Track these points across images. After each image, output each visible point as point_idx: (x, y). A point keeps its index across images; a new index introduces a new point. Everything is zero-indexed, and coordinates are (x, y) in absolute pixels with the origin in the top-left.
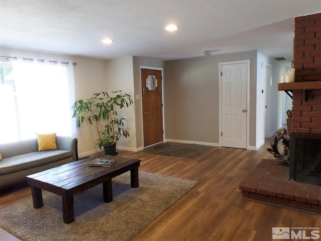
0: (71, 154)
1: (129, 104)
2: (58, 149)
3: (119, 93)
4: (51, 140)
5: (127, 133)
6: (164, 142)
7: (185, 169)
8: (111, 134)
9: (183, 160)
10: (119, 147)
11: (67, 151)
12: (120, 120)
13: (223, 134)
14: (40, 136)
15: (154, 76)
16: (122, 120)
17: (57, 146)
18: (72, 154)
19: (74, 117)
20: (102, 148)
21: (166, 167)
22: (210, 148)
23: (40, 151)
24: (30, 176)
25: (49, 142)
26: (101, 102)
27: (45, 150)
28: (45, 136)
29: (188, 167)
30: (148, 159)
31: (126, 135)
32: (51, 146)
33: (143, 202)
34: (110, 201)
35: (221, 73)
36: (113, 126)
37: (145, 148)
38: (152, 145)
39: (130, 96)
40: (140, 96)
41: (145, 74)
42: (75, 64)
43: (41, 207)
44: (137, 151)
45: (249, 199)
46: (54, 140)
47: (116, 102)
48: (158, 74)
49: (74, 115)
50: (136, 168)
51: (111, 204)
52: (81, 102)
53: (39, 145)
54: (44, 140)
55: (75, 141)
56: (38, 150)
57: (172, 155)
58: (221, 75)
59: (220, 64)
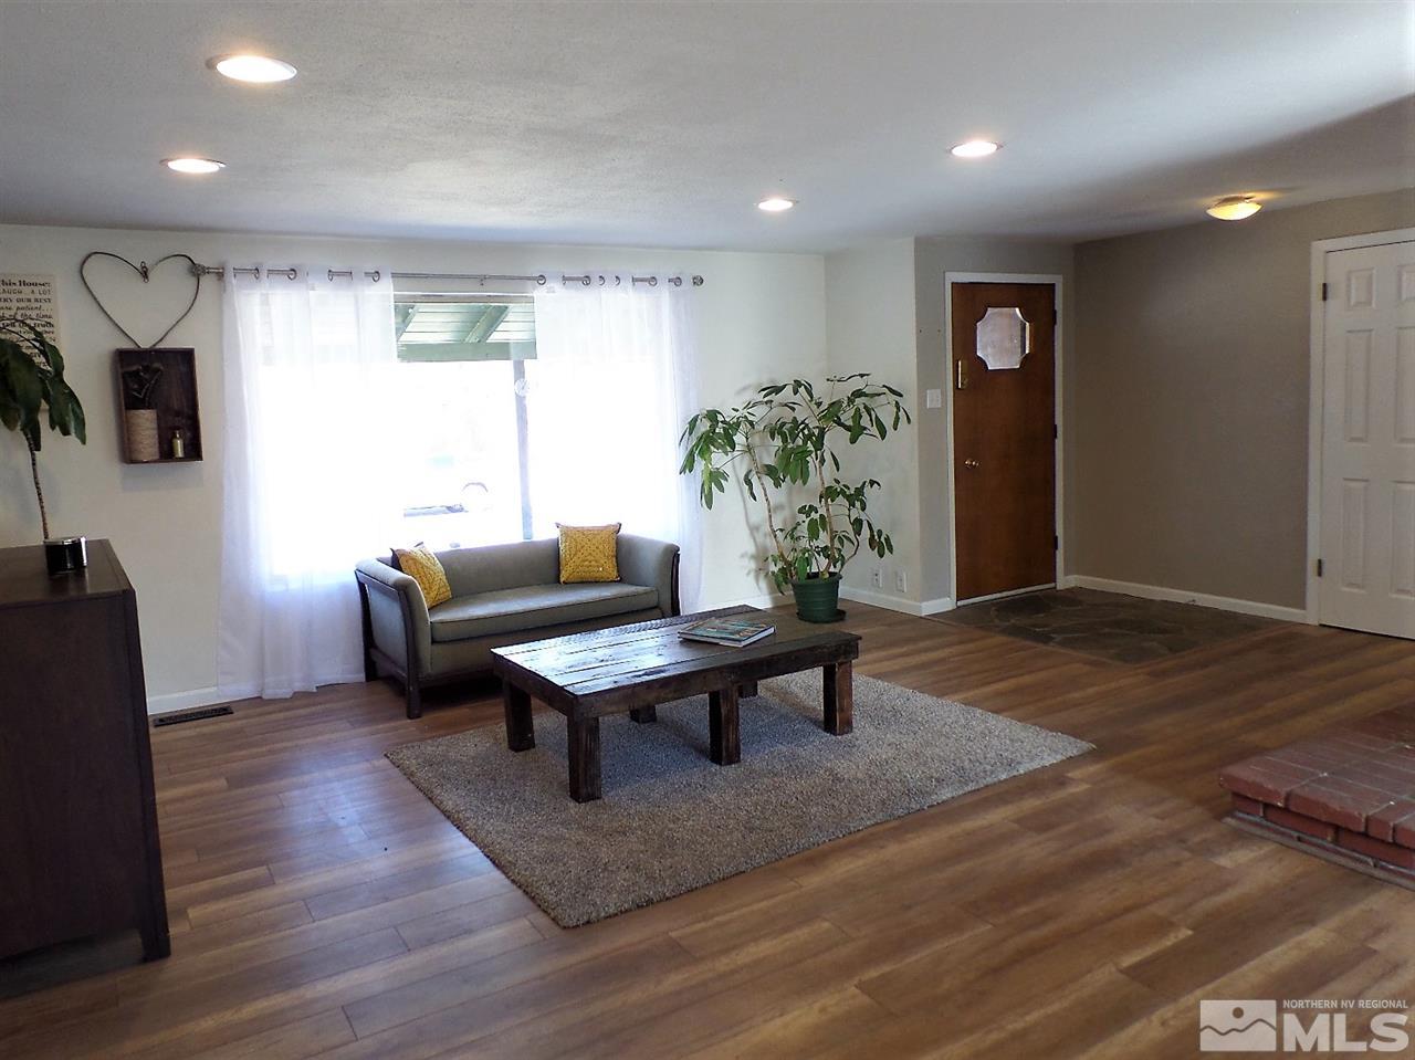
0: (653, 600)
1: (889, 427)
2: (621, 581)
3: (858, 384)
4: (601, 547)
5: (883, 540)
6: (1058, 588)
7: (1076, 695)
8: (824, 539)
9: (1092, 663)
10: (848, 591)
11: (640, 589)
12: (860, 491)
13: (1324, 570)
14: (567, 532)
15: (1017, 310)
16: (867, 489)
17: (619, 571)
18: (659, 598)
19: (687, 470)
21: (1001, 680)
22: (1252, 624)
23: (564, 582)
25: (594, 554)
26: (788, 415)
27: (579, 580)
28: (583, 533)
29: (1091, 691)
31: (881, 545)
32: (598, 567)
33: (837, 779)
34: (730, 762)
35: (1325, 285)
36: (828, 510)
37: (959, 603)
38: (998, 595)
39: (901, 396)
40: (944, 394)
41: (971, 303)
42: (698, 281)
43: (528, 749)
44: (923, 615)
45: (1259, 832)
46: (610, 550)
47: (839, 418)
48: (1035, 302)
49: (688, 465)
50: (840, 664)
51: (730, 771)
52: (712, 416)
53: (563, 562)
54: (579, 546)
55: (672, 556)
56: (558, 581)
57: (1058, 638)
58: (1325, 298)
59: (1319, 246)
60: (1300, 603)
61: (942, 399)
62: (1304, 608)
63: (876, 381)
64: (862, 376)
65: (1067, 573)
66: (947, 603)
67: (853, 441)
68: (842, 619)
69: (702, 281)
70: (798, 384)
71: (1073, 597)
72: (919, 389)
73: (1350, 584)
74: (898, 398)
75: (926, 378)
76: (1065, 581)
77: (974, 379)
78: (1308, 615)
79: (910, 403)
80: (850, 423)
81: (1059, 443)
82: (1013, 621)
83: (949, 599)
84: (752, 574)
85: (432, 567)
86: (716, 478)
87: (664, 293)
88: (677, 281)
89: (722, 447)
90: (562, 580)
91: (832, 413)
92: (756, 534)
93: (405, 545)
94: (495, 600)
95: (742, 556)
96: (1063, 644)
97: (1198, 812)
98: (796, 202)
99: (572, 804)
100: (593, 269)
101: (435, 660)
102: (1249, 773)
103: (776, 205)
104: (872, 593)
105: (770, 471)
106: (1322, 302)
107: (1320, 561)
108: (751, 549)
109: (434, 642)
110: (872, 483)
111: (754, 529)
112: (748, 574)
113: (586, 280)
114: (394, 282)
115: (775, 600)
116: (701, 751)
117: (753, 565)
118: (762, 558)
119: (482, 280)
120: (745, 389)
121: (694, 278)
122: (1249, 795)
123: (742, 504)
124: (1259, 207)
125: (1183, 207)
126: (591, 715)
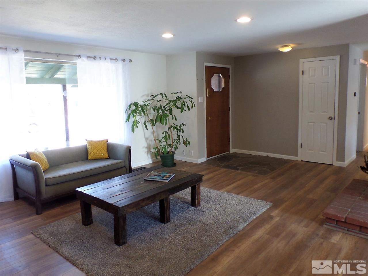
0: (123, 164)
1: (190, 108)
2: (110, 158)
3: (179, 95)
4: (102, 147)
5: (187, 141)
6: (230, 153)
7: (256, 187)
8: (169, 142)
9: (253, 176)
10: (178, 157)
11: (119, 161)
12: (180, 127)
13: (302, 146)
14: (90, 143)
15: (221, 75)
16: (182, 126)
17: (108, 155)
18: (125, 164)
19: (127, 121)
20: (159, 157)
21: (233, 183)
22: (286, 161)
23: (90, 160)
24: (79, 189)
25: (100, 149)
27: (95, 158)
28: (96, 143)
29: (259, 185)
30: (212, 172)
31: (186, 143)
32: (102, 154)
33: (205, 224)
34: (167, 222)
35: (303, 71)
36: (171, 133)
37: (208, 159)
38: (216, 156)
39: (192, 98)
40: (203, 98)
41: (210, 72)
42: (130, 61)
43: (90, 224)
44: (198, 163)
45: (335, 229)
46: (105, 148)
47: (176, 105)
49: (128, 120)
50: (197, 185)
51: (168, 225)
52: (136, 104)
53: (89, 153)
54: (95, 147)
55: (129, 150)
56: (87, 159)
57: (240, 168)
58: (303, 75)
59: (302, 61)
60: (297, 155)
61: (203, 100)
63: (184, 95)
64: (181, 92)
65: (232, 148)
66: (204, 159)
67: (181, 112)
68: (175, 166)
69: (131, 61)
70: (161, 94)
71: (235, 155)
72: (197, 96)
73: (309, 150)
74: (191, 99)
75: (199, 94)
76: (232, 151)
77: (211, 95)
78: (299, 158)
79: (194, 100)
80: (180, 106)
81: (230, 112)
82: (224, 164)
83: (205, 158)
84: (146, 153)
85: (43, 157)
86: (135, 125)
87: (120, 64)
88: (124, 60)
89: (140, 114)
90: (89, 159)
91: (174, 102)
92: (147, 141)
93: (31, 150)
94: (68, 168)
95: (143, 147)
96: (242, 170)
98: (174, 35)
99: (117, 247)
100: (96, 54)
101: (46, 193)
102: (331, 211)
103: (168, 36)
104: (182, 157)
105: (152, 122)
106: (302, 76)
107: (301, 144)
108: (146, 145)
109: (46, 185)
110: (183, 124)
111: (147, 139)
112: (145, 153)
113: (95, 58)
114: (24, 53)
115: (153, 160)
116: (155, 218)
117: (146, 150)
118: (149, 148)
119: (58, 55)
120: (144, 96)
121: (129, 60)
123: (143, 131)
124: (292, 48)
125: (271, 48)
126: (124, 214)
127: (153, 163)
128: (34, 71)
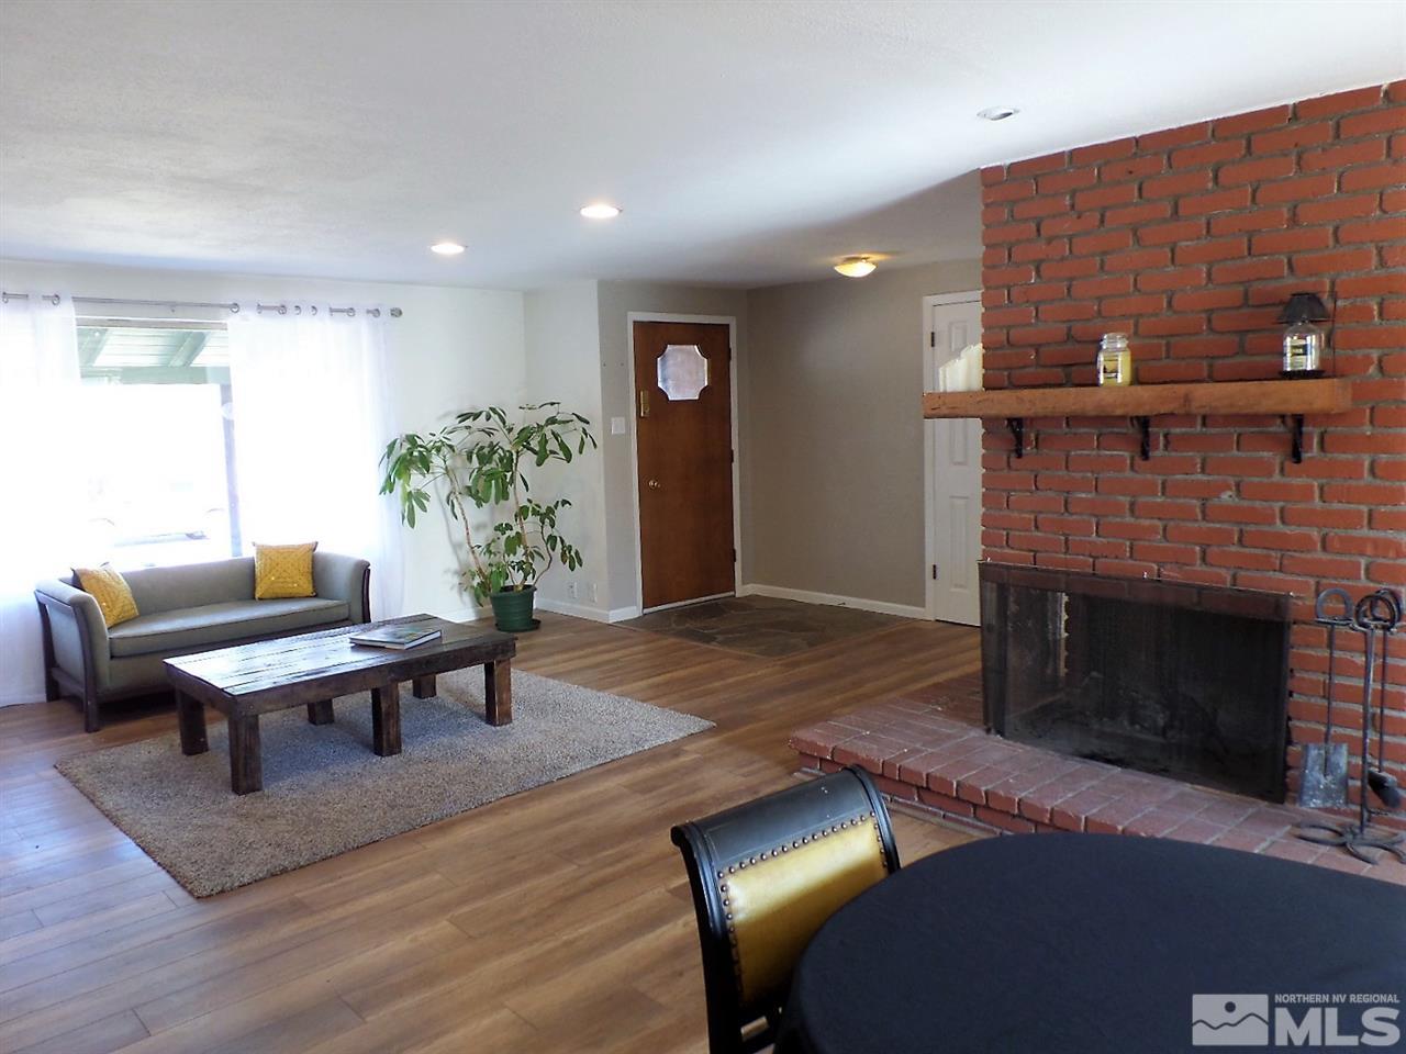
0: (344, 613)
3: (550, 412)
4: (297, 564)
5: (573, 553)
6: (737, 595)
8: (520, 555)
9: (740, 658)
10: (542, 602)
11: (331, 603)
12: (550, 510)
13: (938, 574)
14: (263, 551)
15: (696, 347)
16: (560, 511)
17: (314, 587)
18: (350, 610)
19: (387, 492)
22: (882, 621)
23: (260, 599)
24: (169, 661)
25: (289, 571)
26: (485, 440)
27: (274, 596)
28: (278, 552)
29: (730, 680)
31: (572, 559)
32: (293, 583)
33: (485, 761)
34: (391, 753)
35: (933, 334)
36: (522, 527)
37: (646, 611)
38: (683, 603)
39: (588, 423)
40: (627, 418)
41: (652, 341)
42: (397, 313)
43: (201, 753)
44: (610, 622)
46: (306, 566)
47: (528, 443)
48: (712, 341)
49: (389, 486)
50: (499, 662)
51: (388, 761)
52: (411, 439)
53: (258, 580)
54: (274, 564)
55: (363, 572)
56: (254, 598)
57: (720, 638)
58: (933, 345)
59: (929, 300)
60: (922, 604)
61: (625, 426)
62: (924, 606)
63: (566, 410)
64: (552, 404)
65: (744, 583)
66: (633, 611)
67: (540, 463)
68: (537, 628)
69: (400, 313)
70: (493, 411)
71: (747, 603)
72: (604, 417)
73: (956, 586)
74: (585, 425)
75: (610, 408)
76: (742, 589)
77: (655, 410)
78: (928, 613)
79: (596, 430)
80: (537, 448)
81: (735, 466)
82: (687, 625)
83: (635, 608)
84: (456, 590)
85: (117, 586)
86: (416, 499)
87: (362, 323)
88: (376, 312)
89: (418, 469)
90: (257, 596)
91: (524, 437)
92: (459, 552)
93: (89, 563)
94: (181, 617)
95: (446, 572)
96: (722, 643)
97: (778, 770)
98: (466, 247)
99: (232, 797)
100: (291, 299)
101: (113, 676)
103: (448, 249)
104: (568, 605)
105: (469, 491)
106: (931, 348)
107: (934, 566)
108: (455, 566)
109: (112, 657)
110: (565, 502)
111: (456, 547)
112: (452, 588)
113: (282, 309)
114: (74, 306)
115: (478, 612)
116: (367, 746)
117: (456, 580)
118: (465, 573)
119: (173, 306)
120: (446, 415)
121: (392, 310)
122: (808, 752)
123: (444, 523)
124: (875, 267)
125: (818, 262)
126: (249, 714)
127: (479, 620)
128: (131, 346)
